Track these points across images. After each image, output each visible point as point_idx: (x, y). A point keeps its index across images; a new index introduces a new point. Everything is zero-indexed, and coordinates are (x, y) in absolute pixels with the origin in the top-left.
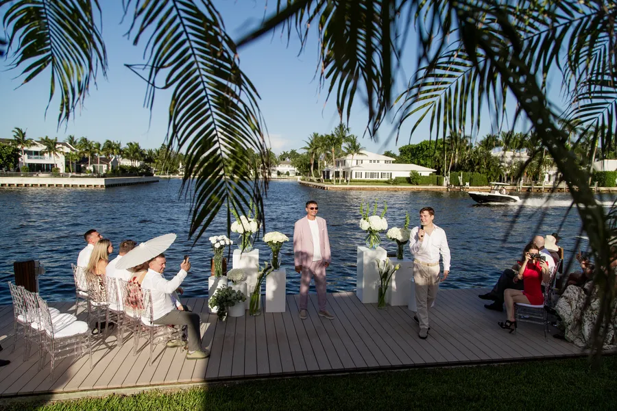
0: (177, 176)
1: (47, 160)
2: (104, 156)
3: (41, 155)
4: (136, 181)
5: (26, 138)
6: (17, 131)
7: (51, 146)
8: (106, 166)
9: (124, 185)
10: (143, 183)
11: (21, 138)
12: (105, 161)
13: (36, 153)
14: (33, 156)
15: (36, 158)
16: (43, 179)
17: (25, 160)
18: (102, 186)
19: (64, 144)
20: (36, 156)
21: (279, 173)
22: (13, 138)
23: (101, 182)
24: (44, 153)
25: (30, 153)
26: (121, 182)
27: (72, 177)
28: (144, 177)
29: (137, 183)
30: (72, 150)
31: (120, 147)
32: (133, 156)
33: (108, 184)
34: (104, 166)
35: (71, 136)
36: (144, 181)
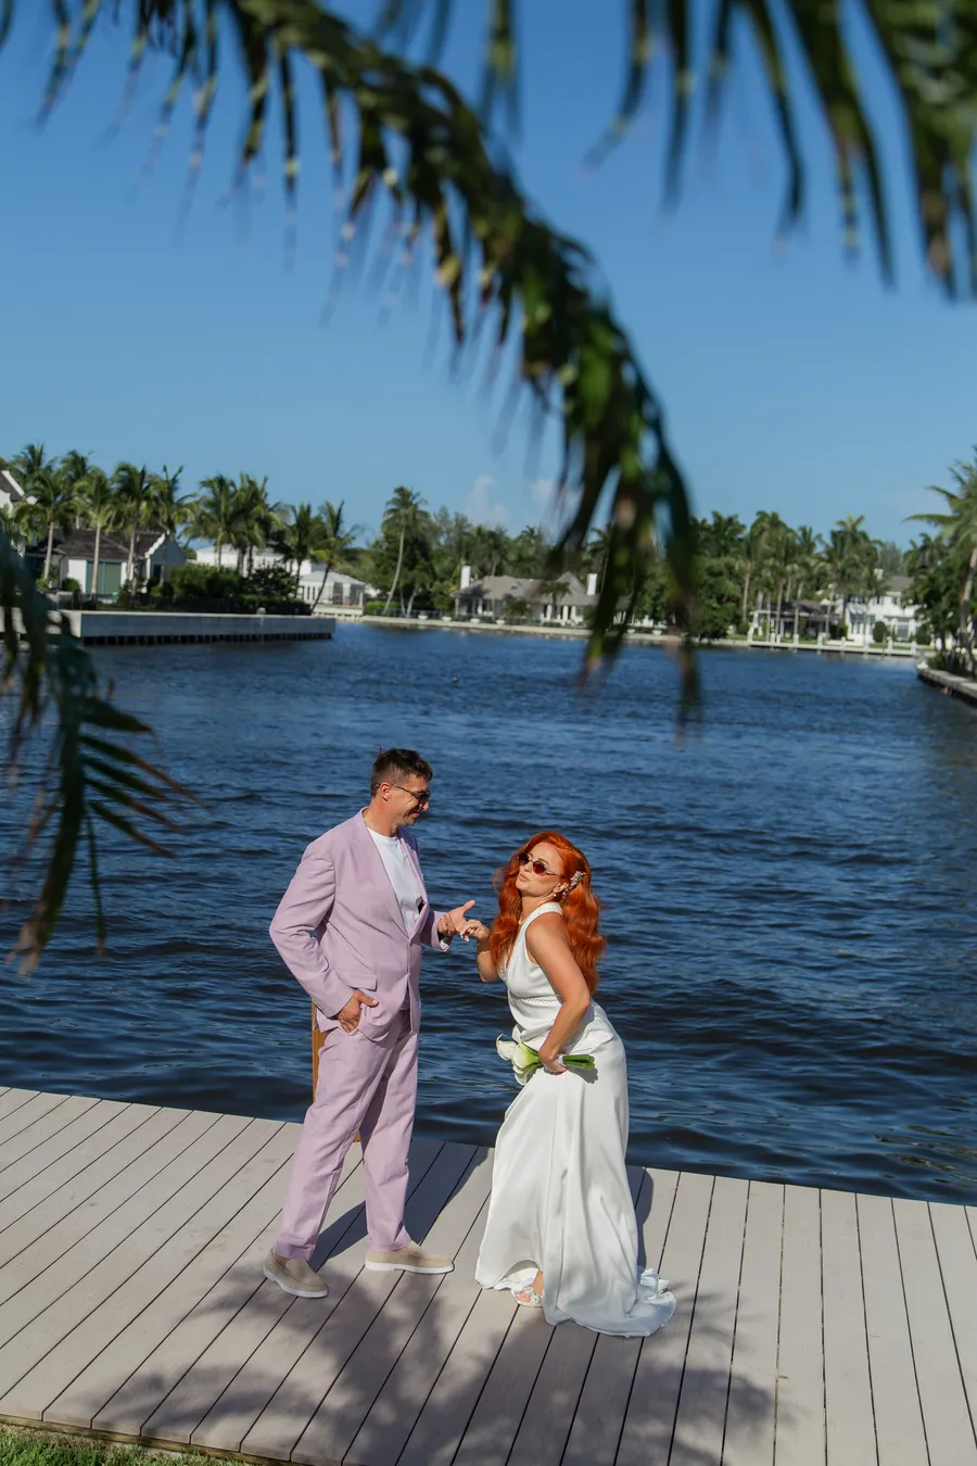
0: (446, 621)
8: (131, 566)
9: (187, 640)
10: (255, 638)
21: (880, 632)
26: (155, 632)
28: (261, 615)
29: (228, 638)
30: (15, 498)
31: (177, 496)
32: (228, 530)
33: (96, 632)
34: (124, 565)
35: (37, 448)
36: (262, 631)
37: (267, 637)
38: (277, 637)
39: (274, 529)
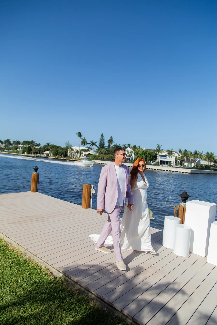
1: (168, 159)
2: (193, 159)
3: (166, 157)
4: (207, 173)
5: (161, 149)
6: (158, 146)
7: (170, 153)
8: (194, 164)
9: (201, 173)
10: (212, 174)
11: (159, 149)
12: (194, 161)
13: (164, 156)
14: (163, 157)
15: (164, 158)
16: (165, 167)
17: (159, 159)
18: (189, 173)
19: (176, 152)
20: (164, 157)
22: (156, 149)
23: (189, 171)
24: (167, 155)
25: (162, 156)
26: (199, 172)
27: (176, 167)
28: (213, 171)
29: (209, 174)
30: (179, 155)
31: (202, 154)
32: (209, 159)
33: (192, 172)
34: (193, 163)
35: (181, 149)
36: (213, 173)
37: (213, 174)
38: (215, 174)
39: (214, 159)
